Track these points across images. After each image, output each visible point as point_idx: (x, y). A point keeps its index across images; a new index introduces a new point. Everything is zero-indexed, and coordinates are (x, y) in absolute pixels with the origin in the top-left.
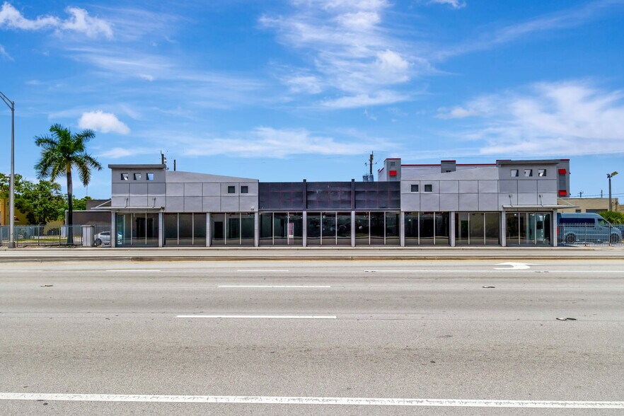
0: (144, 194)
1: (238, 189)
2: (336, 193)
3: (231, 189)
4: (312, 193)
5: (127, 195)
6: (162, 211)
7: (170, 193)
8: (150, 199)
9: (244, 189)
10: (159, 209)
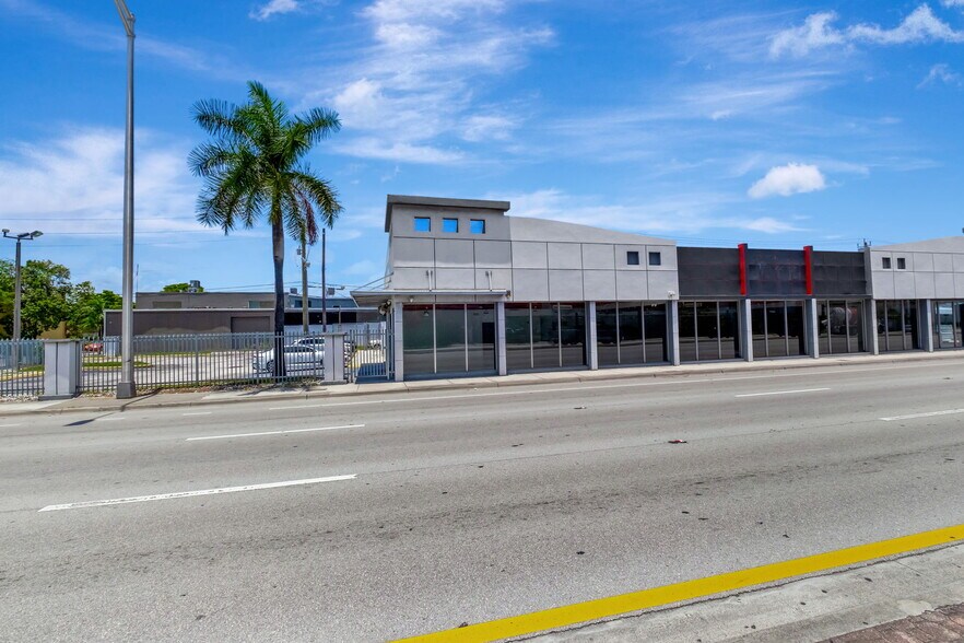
0: (467, 262)
1: (644, 258)
2: (785, 269)
3: (633, 257)
4: (752, 267)
5: (431, 264)
6: (505, 299)
7: (520, 261)
8: (481, 275)
9: (655, 258)
10: (500, 295)
